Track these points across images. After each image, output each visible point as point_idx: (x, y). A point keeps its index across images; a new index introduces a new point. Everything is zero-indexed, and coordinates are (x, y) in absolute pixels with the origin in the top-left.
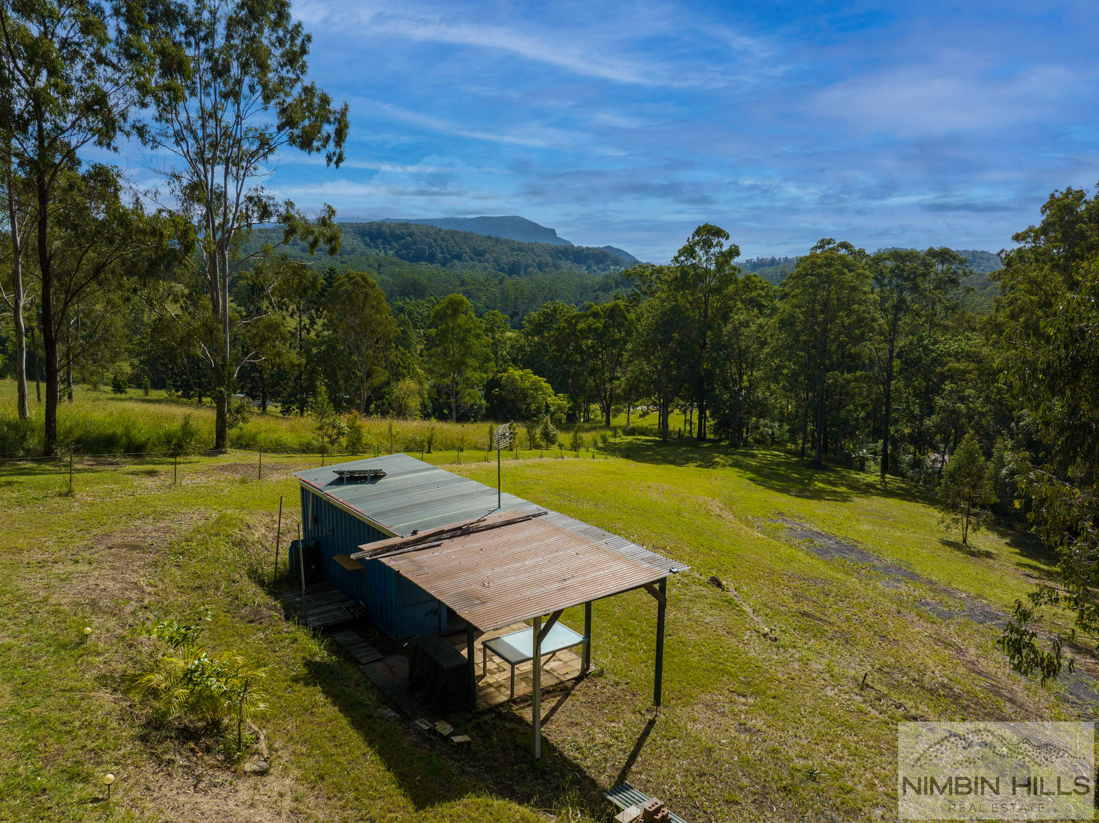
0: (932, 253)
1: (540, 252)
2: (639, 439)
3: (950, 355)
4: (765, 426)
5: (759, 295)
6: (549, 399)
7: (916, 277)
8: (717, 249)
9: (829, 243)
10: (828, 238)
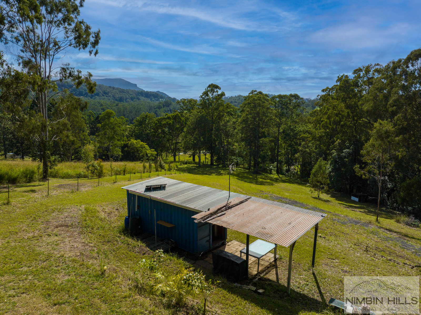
0: (291, 95)
1: (131, 93)
2: (190, 166)
3: (301, 132)
4: (235, 159)
5: (231, 110)
6: (148, 151)
7: (287, 104)
8: (216, 93)
9: (255, 92)
10: (254, 90)
